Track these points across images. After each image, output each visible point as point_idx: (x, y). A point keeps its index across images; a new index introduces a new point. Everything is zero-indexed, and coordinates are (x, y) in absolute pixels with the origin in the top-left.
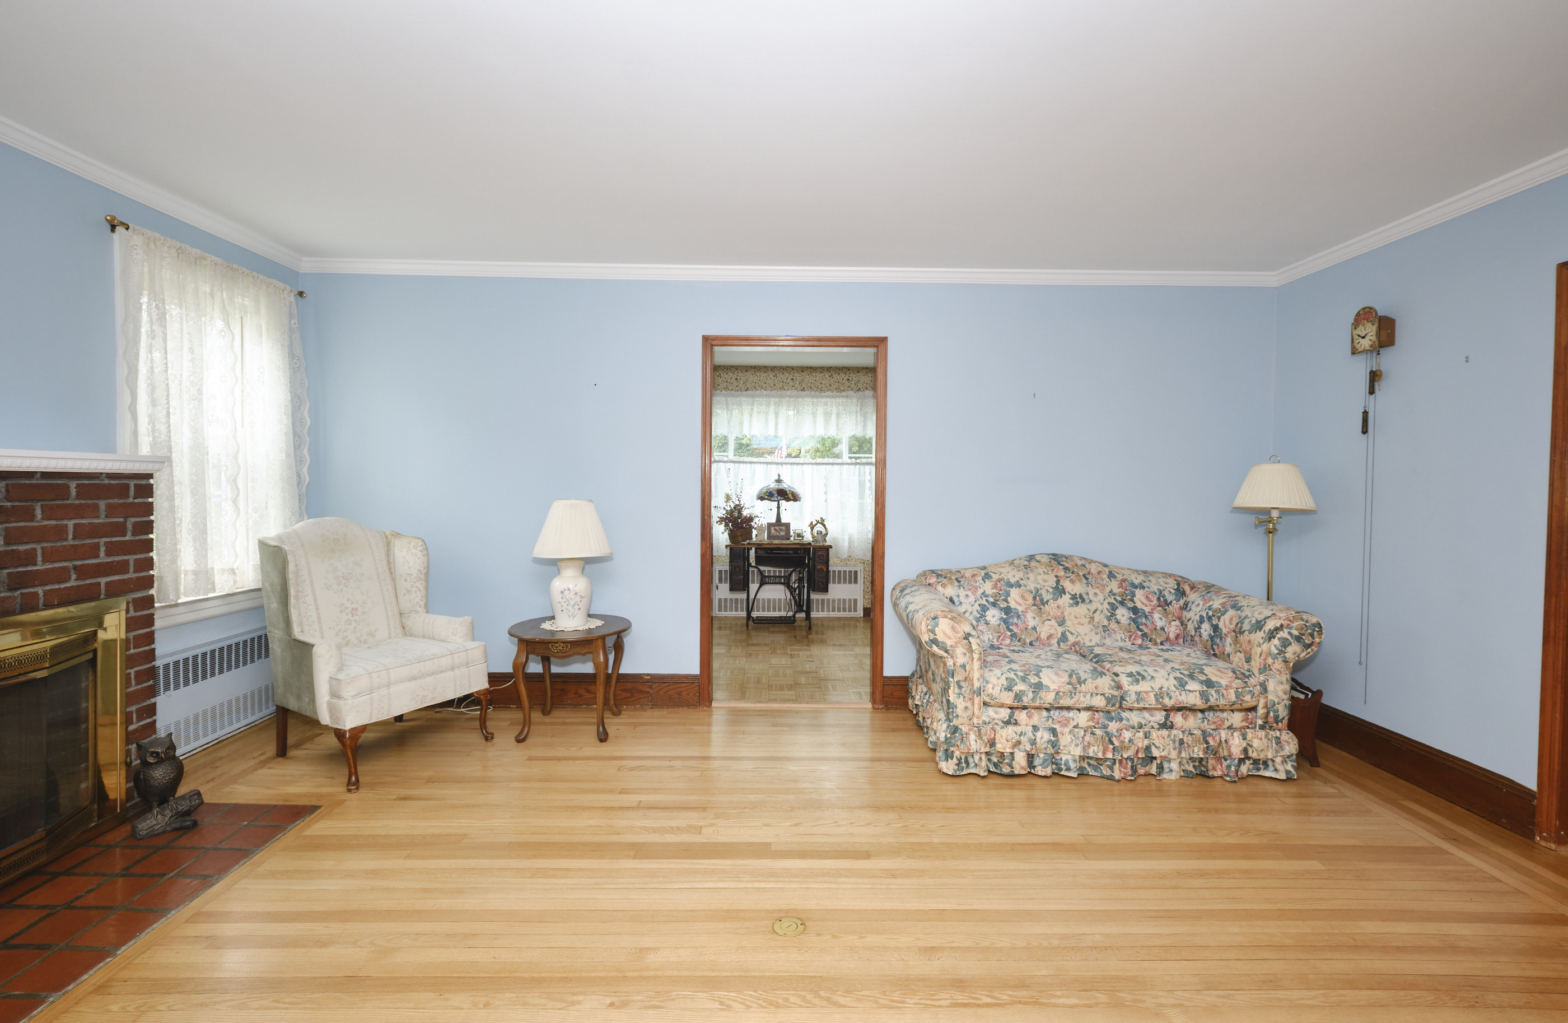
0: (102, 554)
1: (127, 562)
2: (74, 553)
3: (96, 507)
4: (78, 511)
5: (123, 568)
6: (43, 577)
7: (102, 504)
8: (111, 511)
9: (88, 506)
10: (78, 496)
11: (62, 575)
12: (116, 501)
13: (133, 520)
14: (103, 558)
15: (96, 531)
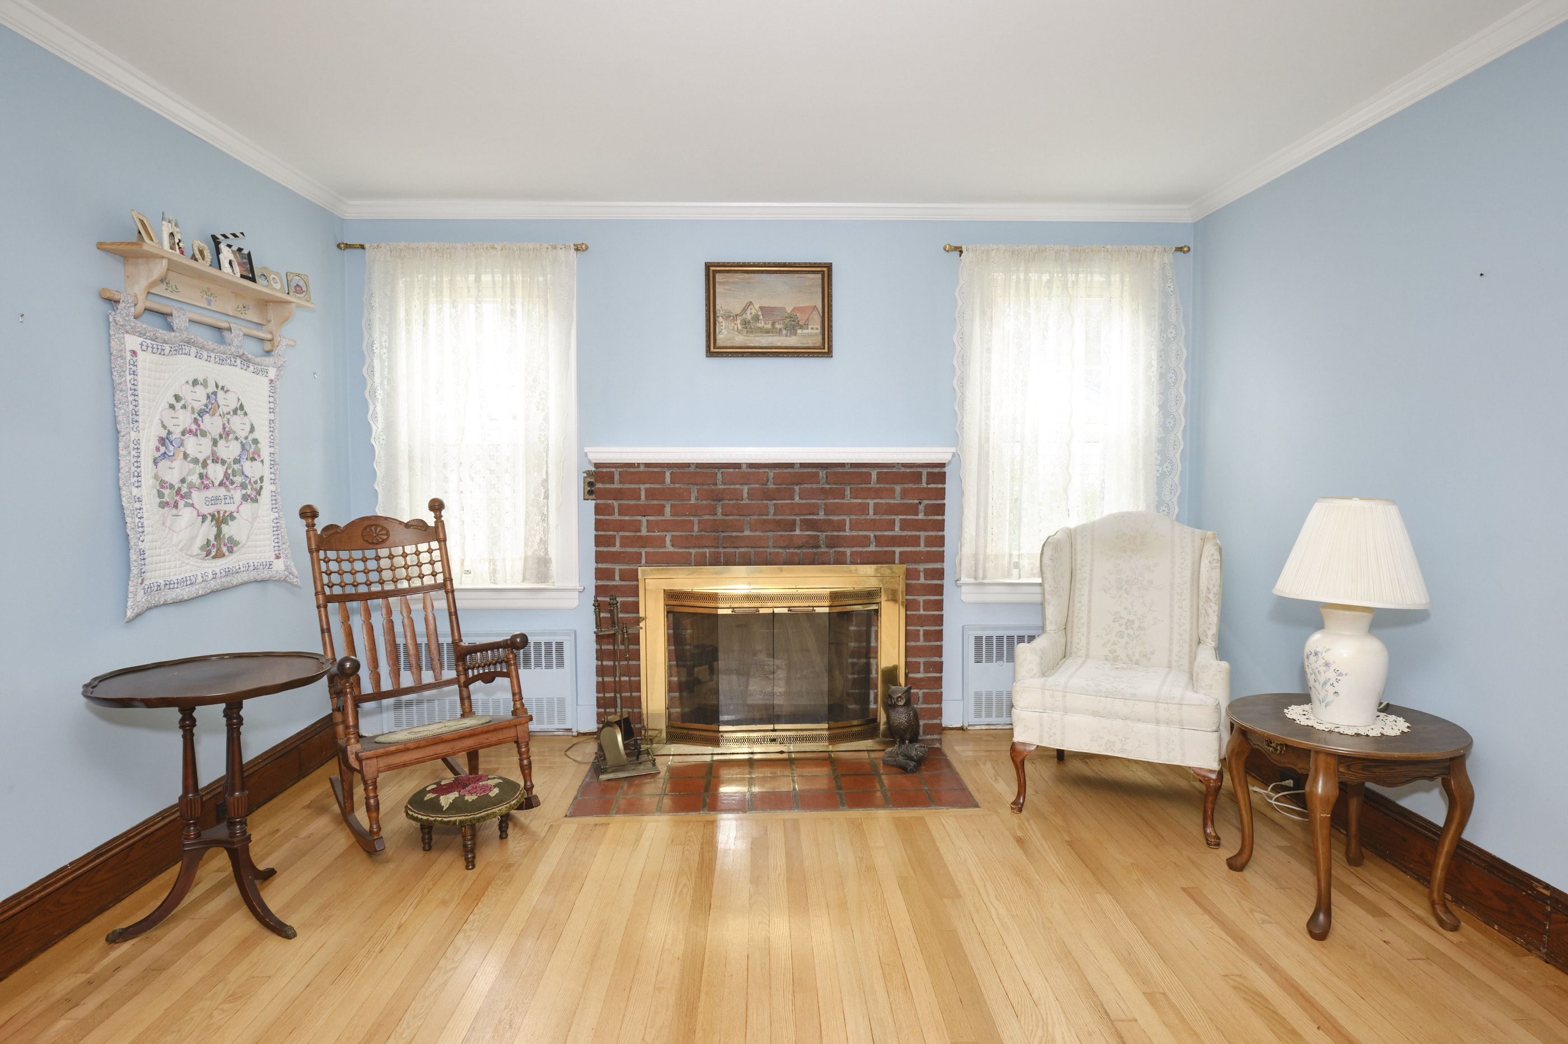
0: (897, 528)
1: (919, 537)
2: (873, 525)
3: (893, 491)
4: (877, 493)
5: (915, 541)
6: (853, 542)
7: (898, 488)
8: (905, 493)
9: (886, 489)
10: (878, 481)
11: (865, 541)
12: (910, 485)
13: (926, 502)
14: (897, 531)
15: (892, 510)
